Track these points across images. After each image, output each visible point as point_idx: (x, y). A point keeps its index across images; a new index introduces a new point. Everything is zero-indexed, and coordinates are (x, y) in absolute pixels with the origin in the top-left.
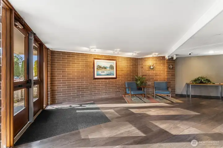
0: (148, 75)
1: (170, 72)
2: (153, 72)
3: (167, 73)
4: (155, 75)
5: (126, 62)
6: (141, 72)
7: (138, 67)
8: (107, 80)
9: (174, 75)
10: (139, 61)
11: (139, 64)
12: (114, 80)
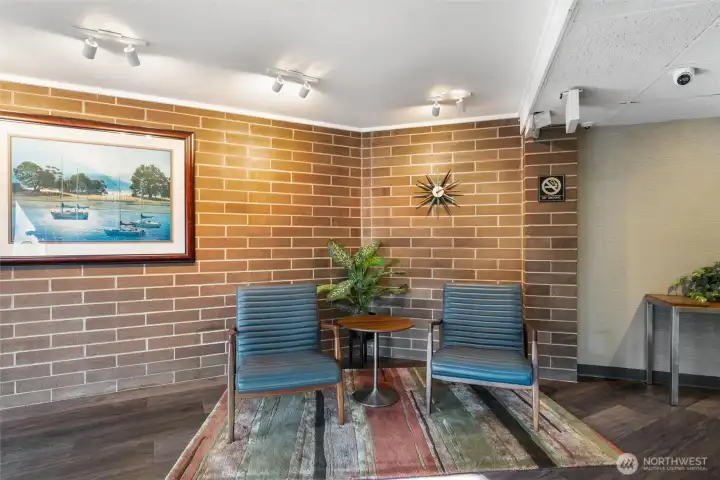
0: (416, 242)
1: (546, 219)
2: (448, 222)
3: (528, 231)
4: (458, 243)
5: (270, 153)
6: (377, 222)
7: (356, 193)
8: (115, 276)
9: (573, 243)
10: (367, 153)
11: (367, 173)
12: (173, 273)
